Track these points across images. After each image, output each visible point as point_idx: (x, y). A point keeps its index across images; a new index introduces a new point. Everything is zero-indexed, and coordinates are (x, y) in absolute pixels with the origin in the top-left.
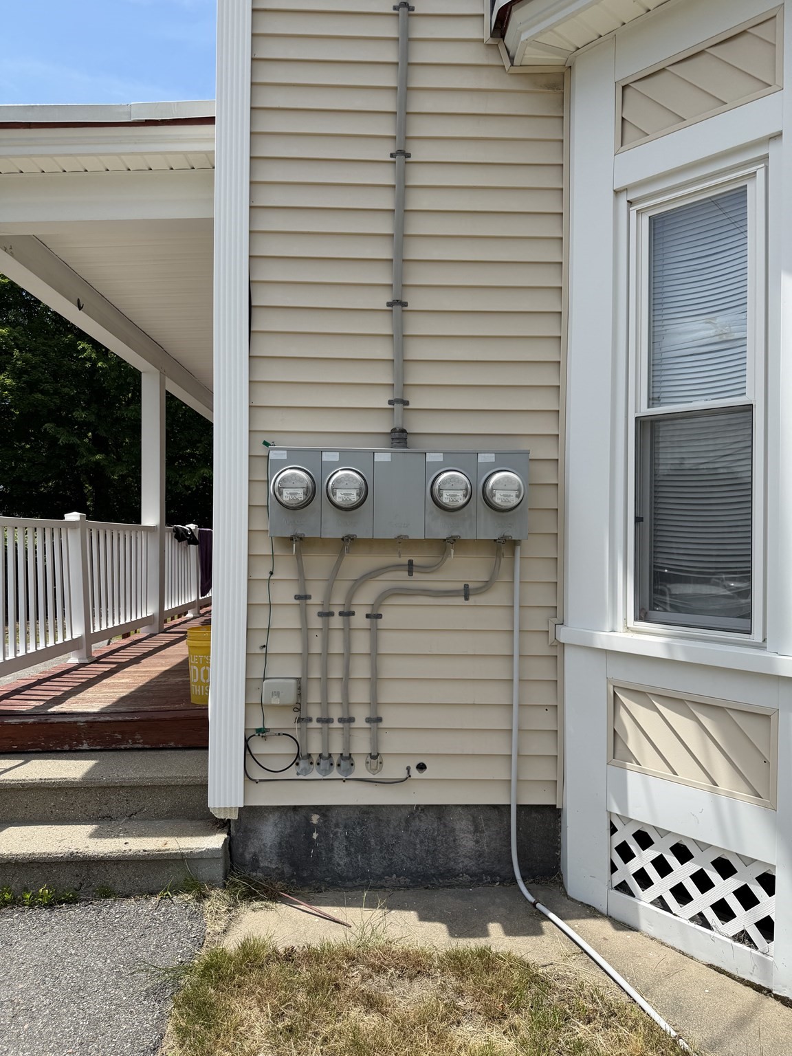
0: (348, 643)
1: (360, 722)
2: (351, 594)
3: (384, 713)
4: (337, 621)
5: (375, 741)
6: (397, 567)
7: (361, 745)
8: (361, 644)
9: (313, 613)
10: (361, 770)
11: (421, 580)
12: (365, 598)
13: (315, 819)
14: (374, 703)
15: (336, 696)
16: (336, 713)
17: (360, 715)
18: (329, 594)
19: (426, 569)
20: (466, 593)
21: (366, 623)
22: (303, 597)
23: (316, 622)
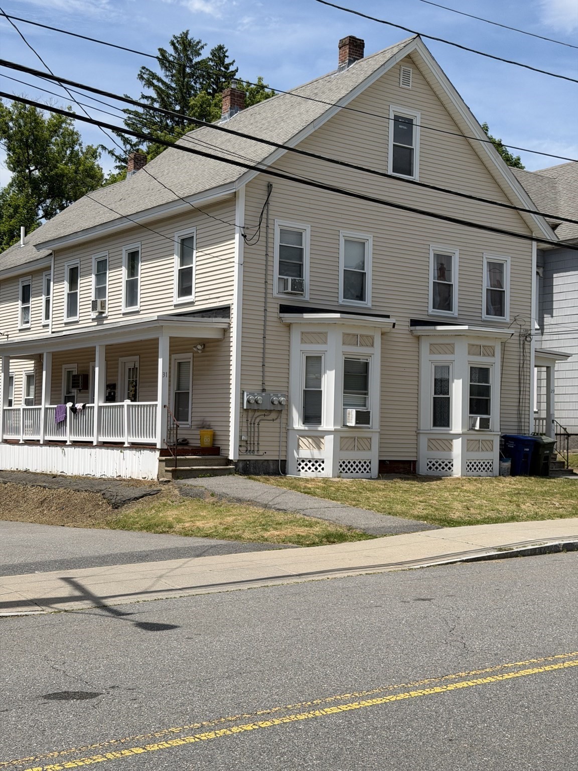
0: (254, 430)
1: (256, 444)
2: (255, 420)
3: (260, 442)
4: (252, 425)
5: (258, 448)
6: (262, 415)
7: (256, 449)
8: (256, 429)
9: (249, 423)
10: (256, 453)
11: (266, 418)
12: (257, 420)
13: (248, 463)
14: (258, 441)
15: (252, 440)
16: (252, 442)
17: (256, 443)
18: (251, 420)
19: (267, 415)
20: (273, 420)
21: (257, 426)
22: (247, 420)
23: (249, 425)
